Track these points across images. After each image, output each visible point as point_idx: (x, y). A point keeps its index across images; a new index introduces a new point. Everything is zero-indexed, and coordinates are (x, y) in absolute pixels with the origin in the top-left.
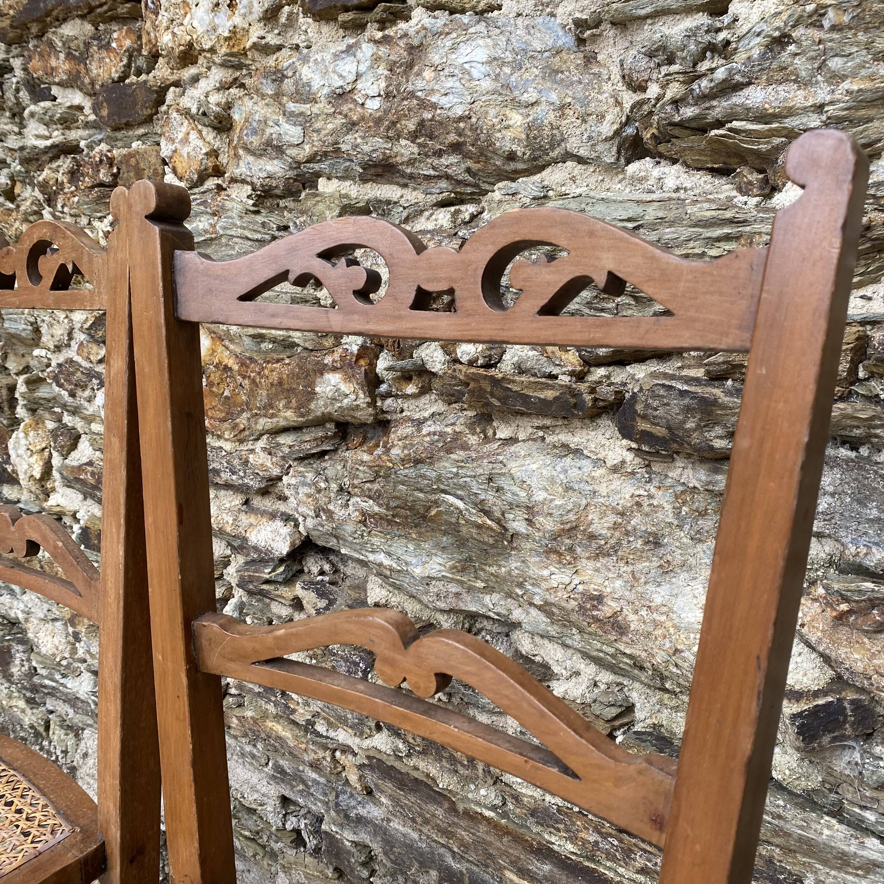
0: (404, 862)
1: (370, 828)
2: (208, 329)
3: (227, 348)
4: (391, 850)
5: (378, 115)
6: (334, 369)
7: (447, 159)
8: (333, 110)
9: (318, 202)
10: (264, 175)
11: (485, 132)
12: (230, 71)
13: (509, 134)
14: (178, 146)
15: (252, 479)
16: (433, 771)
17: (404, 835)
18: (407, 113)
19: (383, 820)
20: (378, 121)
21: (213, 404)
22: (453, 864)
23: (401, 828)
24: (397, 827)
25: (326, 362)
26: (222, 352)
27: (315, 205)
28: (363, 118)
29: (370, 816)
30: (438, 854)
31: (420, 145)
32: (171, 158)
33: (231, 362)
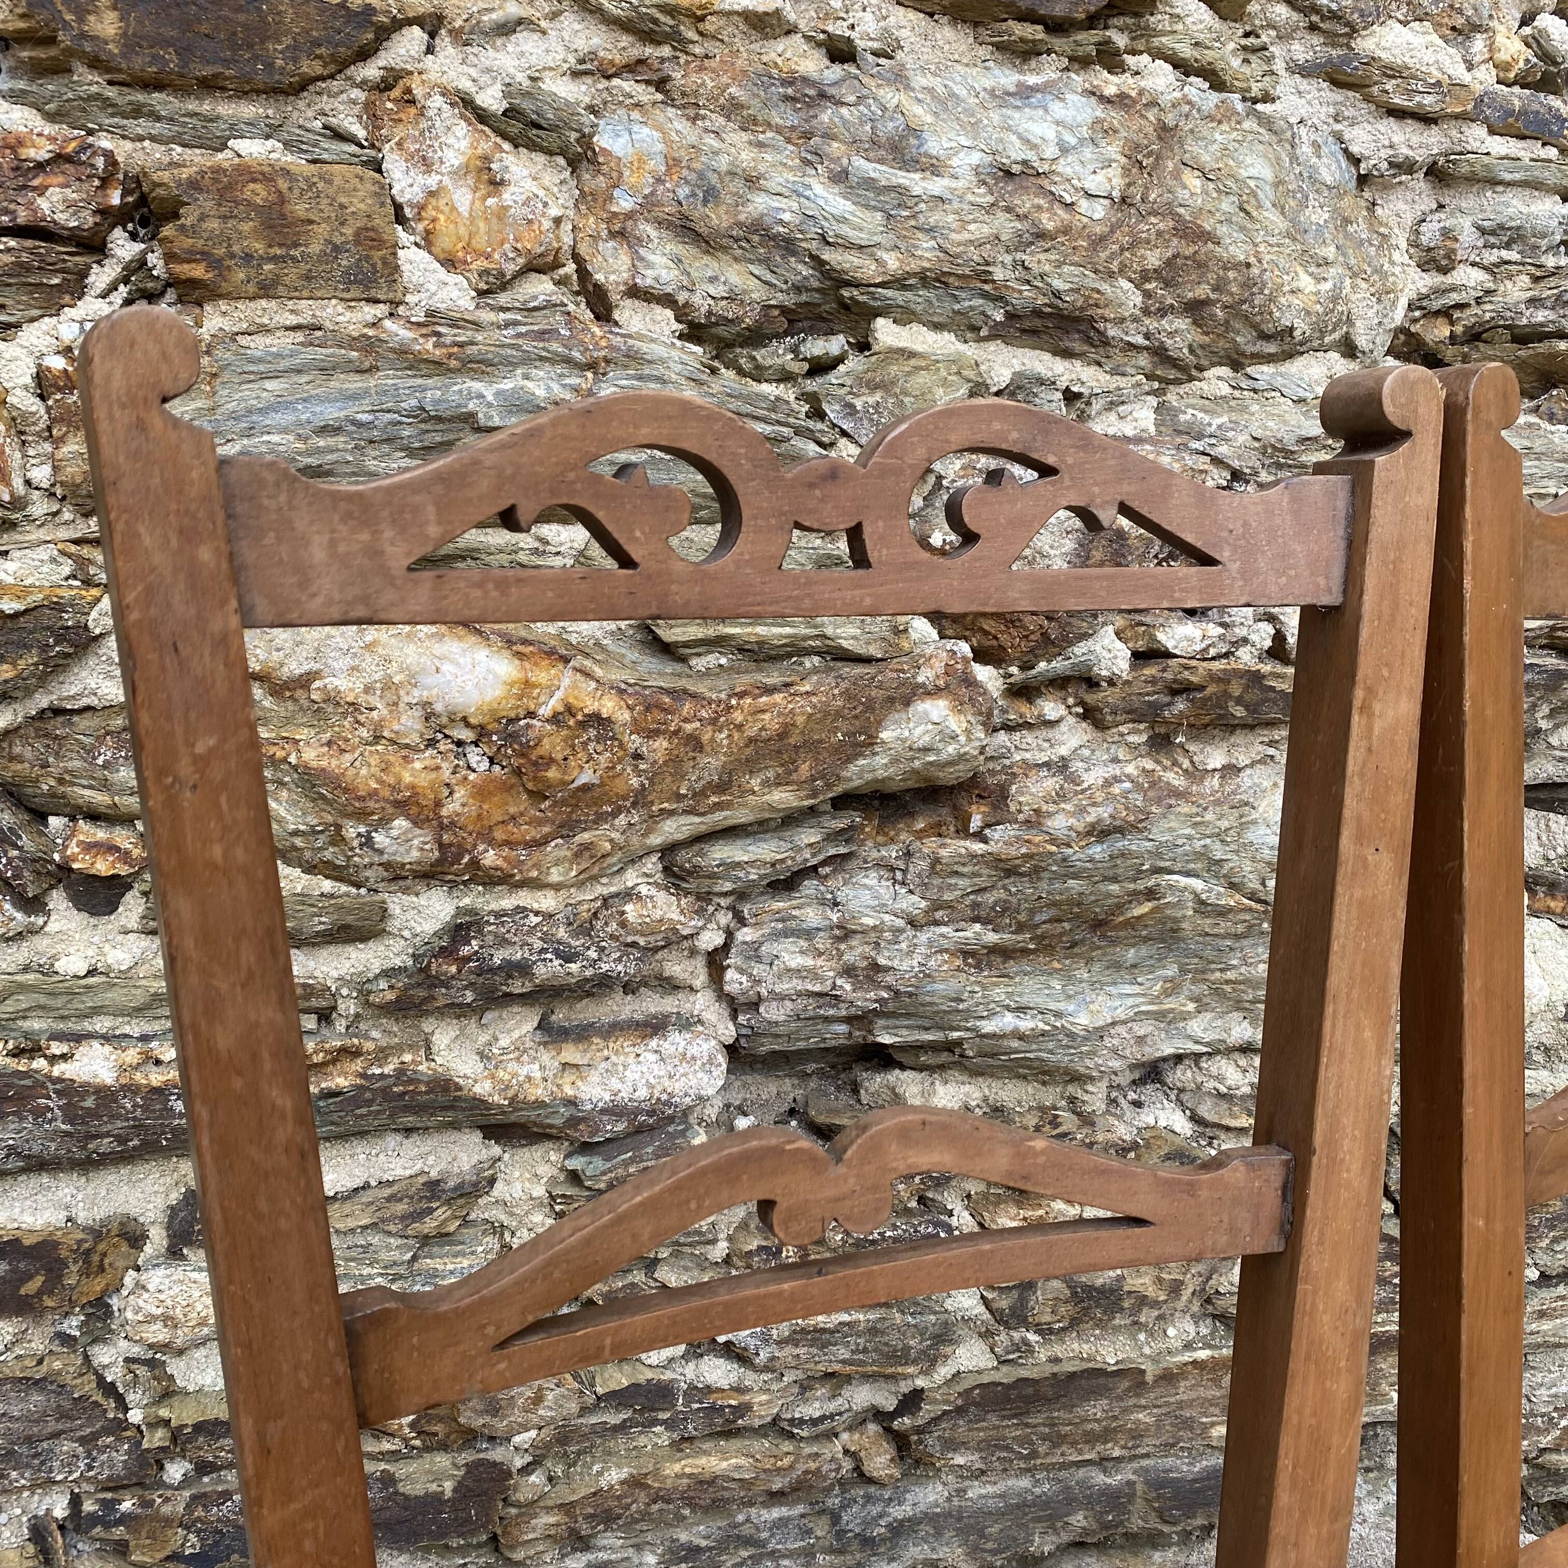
0: (1015, 1539)
1: (926, 1529)
2: (500, 634)
3: (588, 675)
4: (982, 1536)
5: (1098, 230)
6: (933, 692)
7: (1171, 322)
8: (990, 199)
9: (918, 368)
10: (719, 290)
11: (1266, 292)
12: (626, 40)
13: (1297, 302)
14: (446, 181)
15: (619, 960)
16: (1086, 1349)
17: (1002, 1496)
18: (1153, 237)
19: (949, 1499)
20: (1099, 241)
21: (512, 810)
22: (1109, 1481)
23: (990, 1489)
24: (983, 1491)
25: (920, 679)
26: (574, 686)
27: (909, 374)
28: (1066, 230)
29: (922, 1507)
30: (1077, 1483)
31: (1147, 294)
32: (421, 208)
33: (608, 706)
